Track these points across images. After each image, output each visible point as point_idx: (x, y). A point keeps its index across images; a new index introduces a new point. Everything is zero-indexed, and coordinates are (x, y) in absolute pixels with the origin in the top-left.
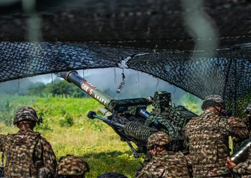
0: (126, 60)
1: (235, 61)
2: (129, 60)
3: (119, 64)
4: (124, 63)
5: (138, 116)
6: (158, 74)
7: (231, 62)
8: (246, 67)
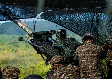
0: (41, 14)
1: (97, 14)
2: (42, 14)
3: (36, 16)
4: (39, 15)
5: (47, 41)
6: (56, 22)
7: (94, 14)
8: (102, 17)
